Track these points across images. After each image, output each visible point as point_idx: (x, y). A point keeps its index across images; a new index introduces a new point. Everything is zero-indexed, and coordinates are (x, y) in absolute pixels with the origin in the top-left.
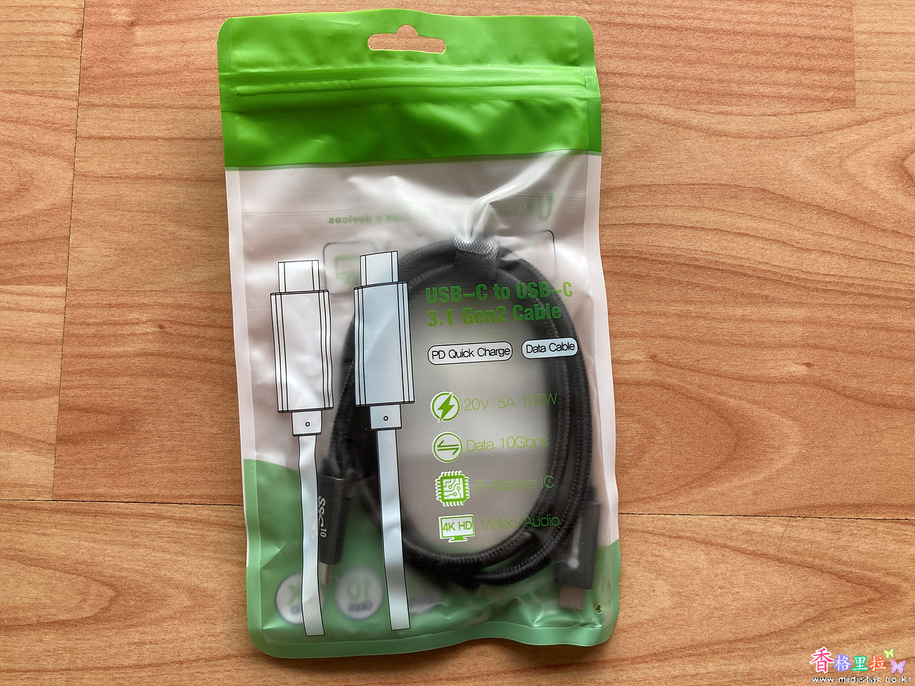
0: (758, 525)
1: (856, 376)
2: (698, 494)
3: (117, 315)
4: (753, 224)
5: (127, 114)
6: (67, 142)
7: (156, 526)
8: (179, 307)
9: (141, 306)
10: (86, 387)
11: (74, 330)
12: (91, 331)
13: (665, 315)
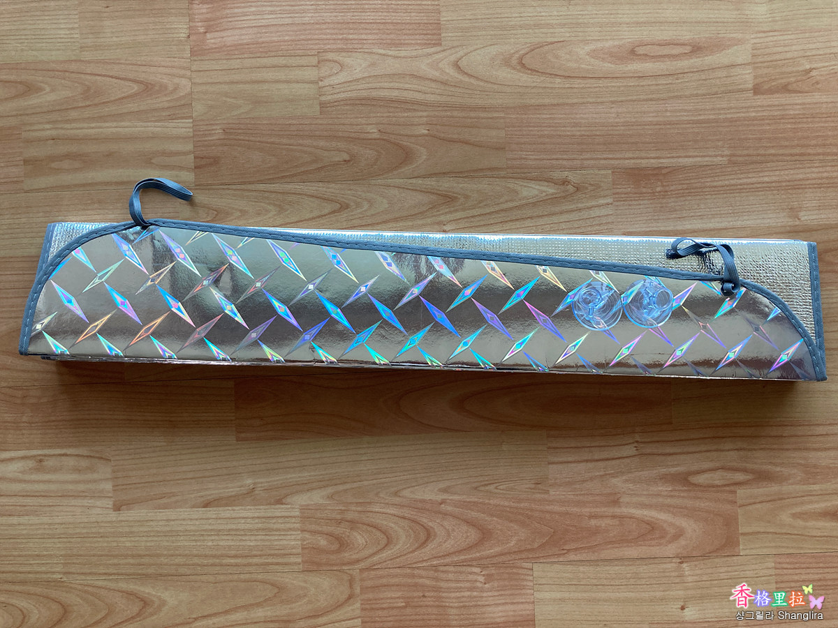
0: (414, 181)
1: (443, 133)
2: (395, 172)
3: (210, 127)
4: (409, 86)
5: (207, 62)
6: (188, 73)
7: (228, 192)
8: (229, 124)
9: (217, 124)
10: (202, 151)
11: (196, 133)
12: (202, 133)
13: (382, 117)
